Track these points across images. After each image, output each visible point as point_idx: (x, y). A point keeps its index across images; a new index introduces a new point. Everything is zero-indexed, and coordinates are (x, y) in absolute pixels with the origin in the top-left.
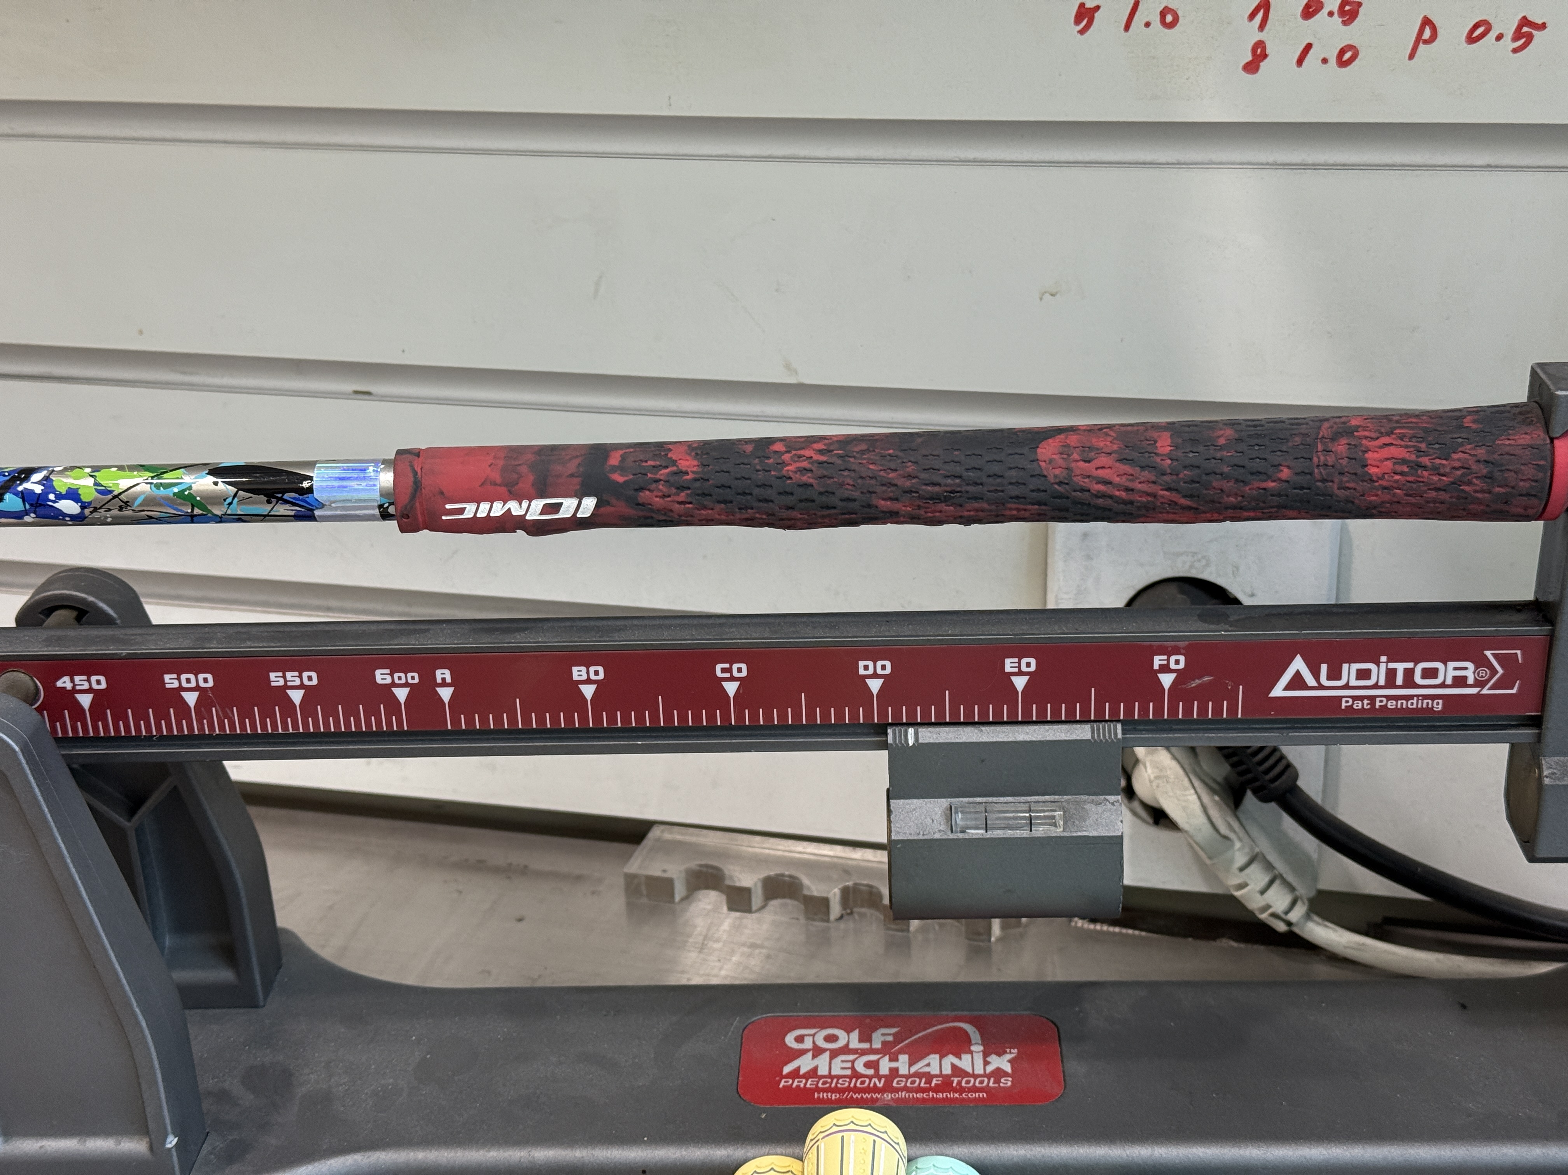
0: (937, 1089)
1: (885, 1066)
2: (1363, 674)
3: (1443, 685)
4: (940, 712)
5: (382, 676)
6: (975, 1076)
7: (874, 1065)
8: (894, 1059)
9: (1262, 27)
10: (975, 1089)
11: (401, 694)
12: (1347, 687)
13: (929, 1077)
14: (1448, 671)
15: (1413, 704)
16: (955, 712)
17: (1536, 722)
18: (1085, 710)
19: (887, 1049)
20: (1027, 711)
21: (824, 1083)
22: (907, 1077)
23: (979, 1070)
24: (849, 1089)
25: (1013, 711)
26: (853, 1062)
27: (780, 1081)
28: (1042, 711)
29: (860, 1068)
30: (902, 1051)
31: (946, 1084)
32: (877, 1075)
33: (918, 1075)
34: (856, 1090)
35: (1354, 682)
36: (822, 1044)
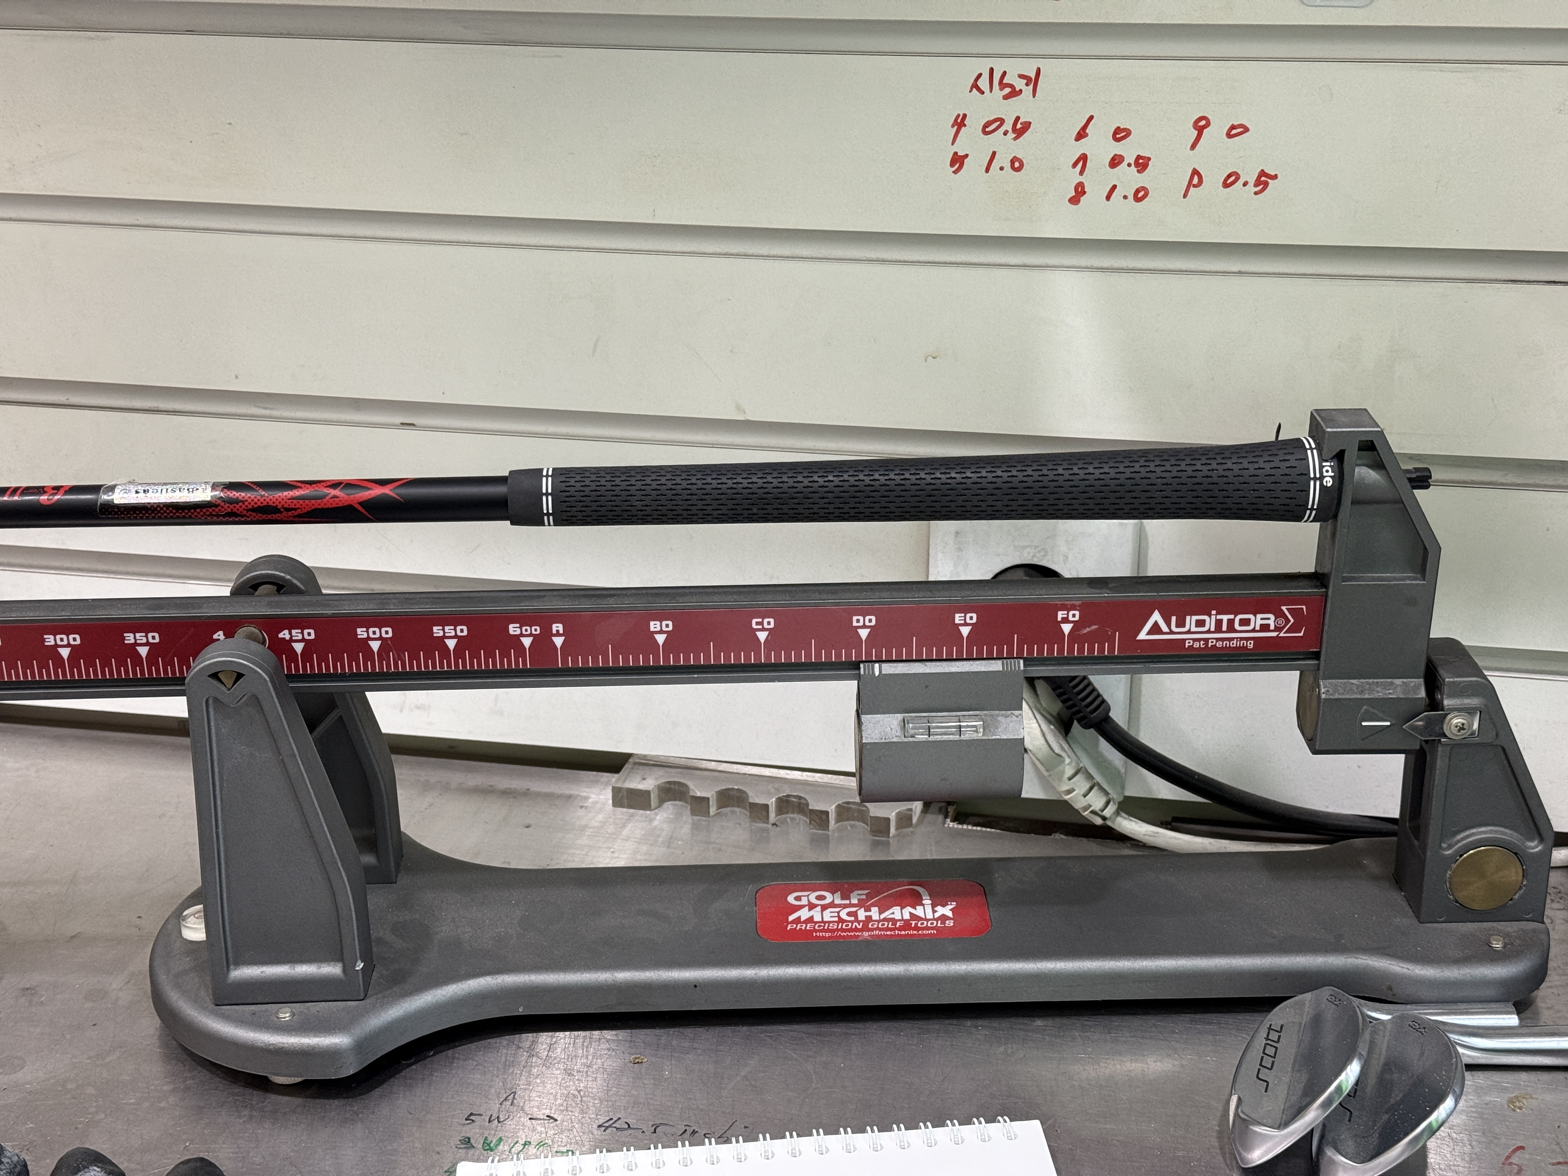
0: (901, 929)
1: (862, 914)
2: (1200, 623)
3: (1254, 630)
4: (909, 652)
5: (513, 629)
6: (928, 920)
7: (854, 914)
8: (868, 909)
9: (1081, 173)
10: (927, 928)
11: (527, 642)
12: (1189, 632)
13: (894, 921)
14: (1258, 620)
15: (1234, 644)
16: (919, 652)
17: (1317, 656)
18: (1010, 651)
19: (861, 904)
20: (970, 652)
21: (819, 926)
22: (879, 921)
23: (930, 915)
24: (837, 930)
25: (960, 652)
26: (838, 913)
27: (787, 926)
28: (980, 651)
29: (843, 915)
30: (873, 905)
31: (907, 925)
32: (857, 920)
33: (885, 919)
34: (843, 930)
35: (1194, 629)
36: (814, 901)
